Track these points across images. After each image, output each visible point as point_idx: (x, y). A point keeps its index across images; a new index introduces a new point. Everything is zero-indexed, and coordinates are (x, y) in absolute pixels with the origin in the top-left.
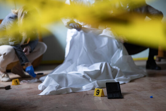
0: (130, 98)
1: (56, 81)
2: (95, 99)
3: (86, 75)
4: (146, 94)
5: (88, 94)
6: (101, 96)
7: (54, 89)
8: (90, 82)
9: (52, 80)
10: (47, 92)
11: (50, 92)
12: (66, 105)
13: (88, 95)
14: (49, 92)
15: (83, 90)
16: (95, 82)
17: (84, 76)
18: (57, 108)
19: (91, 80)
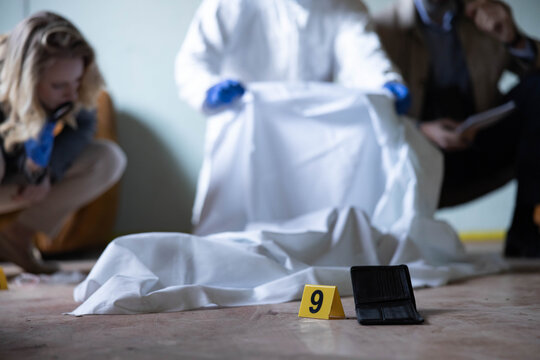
0: (454, 324)
1: (145, 264)
2: (302, 326)
3: (269, 244)
4: (521, 314)
5: (274, 311)
6: (330, 318)
7: (134, 290)
8: (287, 272)
9: (128, 261)
10: (105, 303)
11: (117, 303)
12: (172, 343)
13: (275, 314)
14: (111, 302)
15: (255, 300)
16: (308, 271)
17: (262, 250)
18: (131, 349)
19: (288, 264)
